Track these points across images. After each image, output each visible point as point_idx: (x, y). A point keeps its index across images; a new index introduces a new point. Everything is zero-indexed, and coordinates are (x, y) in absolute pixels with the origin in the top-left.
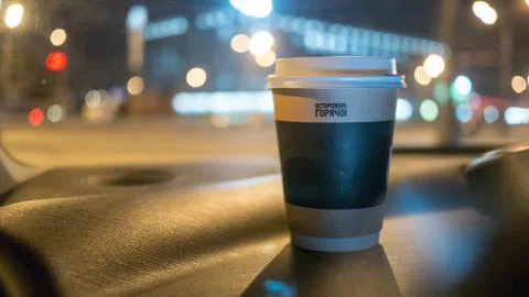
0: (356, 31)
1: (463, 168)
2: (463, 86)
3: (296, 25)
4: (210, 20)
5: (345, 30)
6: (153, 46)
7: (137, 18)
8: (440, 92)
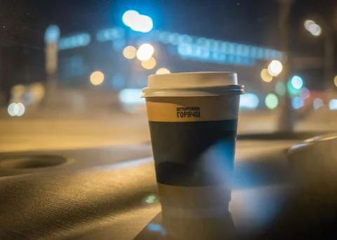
0: (216, 43)
1: (286, 151)
2: (297, 83)
3: (171, 38)
4: (107, 34)
5: (208, 42)
6: (64, 55)
7: (52, 35)
8: (280, 87)
